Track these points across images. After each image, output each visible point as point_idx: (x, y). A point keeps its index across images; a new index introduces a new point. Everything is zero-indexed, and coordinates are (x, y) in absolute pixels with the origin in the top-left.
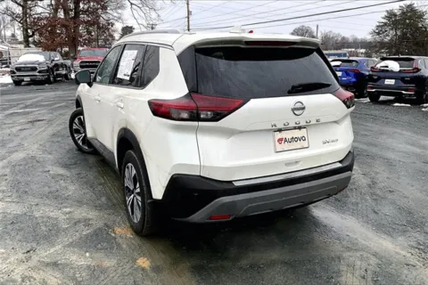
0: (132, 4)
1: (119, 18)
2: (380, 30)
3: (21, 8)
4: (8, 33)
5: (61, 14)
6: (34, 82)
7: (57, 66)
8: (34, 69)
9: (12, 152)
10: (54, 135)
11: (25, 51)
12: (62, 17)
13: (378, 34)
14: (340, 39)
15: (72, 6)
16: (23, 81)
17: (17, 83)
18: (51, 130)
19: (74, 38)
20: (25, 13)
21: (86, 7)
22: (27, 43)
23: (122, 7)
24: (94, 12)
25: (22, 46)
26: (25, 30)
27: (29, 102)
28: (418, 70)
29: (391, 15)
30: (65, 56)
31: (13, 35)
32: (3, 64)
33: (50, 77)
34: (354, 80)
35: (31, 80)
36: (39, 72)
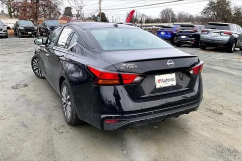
2: (206, 11)
12: (30, 2)
19: (36, 13)
26: (9, 9)
28: (196, 31)
29: (211, 3)
31: (2, 11)
34: (170, 36)
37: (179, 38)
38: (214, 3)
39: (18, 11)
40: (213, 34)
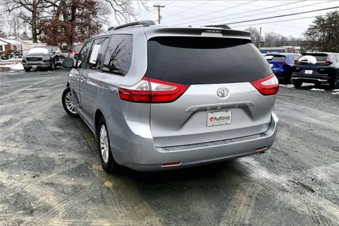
0: (115, 10)
1: (106, 21)
2: (311, 32)
3: (31, 13)
4: (21, 32)
5: (61, 18)
6: (40, 69)
7: (57, 57)
8: (40, 59)
9: (24, 117)
11: (34, 46)
12: (63, 20)
13: (310, 34)
14: (280, 38)
15: (70, 11)
16: (32, 68)
17: (27, 69)
18: (51, 103)
19: (71, 37)
20: (34, 17)
21: (81, 12)
22: (35, 39)
23: (108, 12)
24: (87, 16)
25: (31, 42)
26: (34, 30)
27: (35, 84)
28: (330, 63)
29: (320, 20)
30: (64, 49)
31: (25, 33)
32: (17, 55)
33: (52, 65)
34: (282, 70)
35: (38, 67)
36: (44, 61)
37: (300, 73)
38: (323, 20)
39: (46, 33)
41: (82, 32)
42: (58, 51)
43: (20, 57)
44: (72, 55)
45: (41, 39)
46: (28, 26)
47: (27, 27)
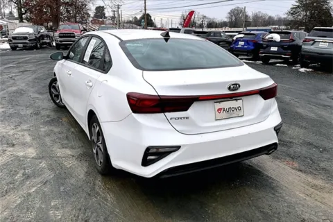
2: (294, 11)
4: (7, 11)
6: (26, 48)
7: (42, 37)
8: (26, 38)
10: (36, 78)
11: (18, 25)
16: (18, 47)
17: (14, 48)
18: (34, 76)
19: (57, 16)
22: (21, 19)
25: (17, 22)
26: (19, 10)
27: (21, 60)
28: (294, 41)
31: (11, 13)
32: (3, 35)
33: (37, 44)
34: (252, 48)
35: (24, 46)
36: (29, 40)
37: (266, 50)
39: (31, 12)
40: (321, 45)
41: (68, 11)
42: (43, 30)
43: (7, 37)
44: (57, 34)
45: (27, 19)
46: (13, 5)
47: (13, 7)
